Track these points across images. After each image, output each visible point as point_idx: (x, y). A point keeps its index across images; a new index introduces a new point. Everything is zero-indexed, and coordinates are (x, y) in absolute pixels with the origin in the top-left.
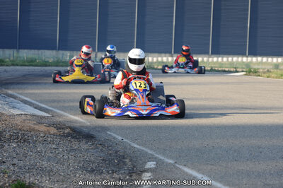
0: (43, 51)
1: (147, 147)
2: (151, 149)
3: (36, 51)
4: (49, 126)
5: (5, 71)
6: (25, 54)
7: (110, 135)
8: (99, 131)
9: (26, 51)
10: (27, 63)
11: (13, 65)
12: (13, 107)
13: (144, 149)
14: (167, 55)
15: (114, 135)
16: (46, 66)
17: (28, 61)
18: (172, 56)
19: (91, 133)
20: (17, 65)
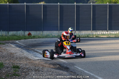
0: (53, 31)
1: (91, 72)
2: (93, 73)
3: (50, 32)
4: (50, 64)
5: (35, 41)
6: (46, 33)
7: (75, 67)
8: (71, 66)
9: (46, 32)
10: (44, 37)
11: (39, 38)
12: (36, 56)
13: (89, 73)
14: (106, 31)
15: (77, 67)
16: (53, 38)
17: (45, 36)
18: (108, 32)
19: (68, 67)
20: (41, 38)
